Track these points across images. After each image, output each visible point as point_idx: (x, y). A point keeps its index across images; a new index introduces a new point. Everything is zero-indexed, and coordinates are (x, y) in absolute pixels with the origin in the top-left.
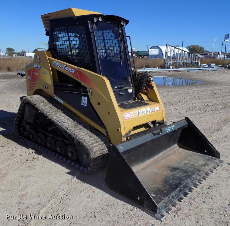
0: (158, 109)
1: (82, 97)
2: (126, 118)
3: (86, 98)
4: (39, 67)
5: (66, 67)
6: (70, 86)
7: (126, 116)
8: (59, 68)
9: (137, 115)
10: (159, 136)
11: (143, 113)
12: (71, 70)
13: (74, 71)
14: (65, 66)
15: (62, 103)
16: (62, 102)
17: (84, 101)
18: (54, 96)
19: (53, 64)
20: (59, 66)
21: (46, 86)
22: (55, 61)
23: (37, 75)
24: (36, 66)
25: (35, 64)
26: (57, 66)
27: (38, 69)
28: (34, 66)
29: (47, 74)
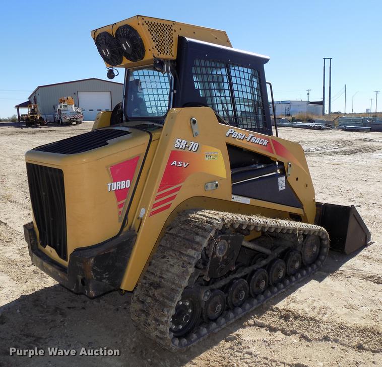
3: (284, 178)
4: (194, 145)
5: (252, 137)
6: (262, 168)
8: (240, 141)
12: (262, 141)
13: (265, 143)
14: (251, 135)
15: (249, 203)
16: (247, 201)
17: (282, 183)
18: (233, 196)
19: (228, 134)
20: (240, 137)
21: (218, 184)
22: (232, 128)
23: (185, 166)
24: (182, 143)
25: (180, 141)
26: (236, 137)
27: (190, 150)
28: (176, 146)
29: (216, 158)
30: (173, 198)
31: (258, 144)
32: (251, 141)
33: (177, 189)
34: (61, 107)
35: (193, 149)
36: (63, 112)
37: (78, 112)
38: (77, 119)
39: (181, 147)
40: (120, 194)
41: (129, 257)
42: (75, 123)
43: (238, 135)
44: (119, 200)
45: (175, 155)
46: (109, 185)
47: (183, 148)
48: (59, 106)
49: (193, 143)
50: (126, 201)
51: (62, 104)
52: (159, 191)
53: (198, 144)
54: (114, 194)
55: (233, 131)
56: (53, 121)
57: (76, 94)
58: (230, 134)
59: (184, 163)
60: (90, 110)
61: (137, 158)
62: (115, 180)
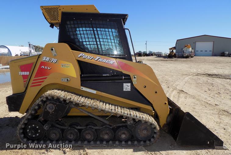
1: (124, 84)
3: (129, 84)
4: (54, 60)
5: (99, 58)
8: (89, 60)
12: (108, 61)
13: (111, 62)
15: (95, 93)
17: (127, 87)
18: (82, 87)
19: (79, 56)
20: (89, 58)
21: (69, 79)
22: (83, 53)
23: (48, 69)
24: (47, 59)
25: (46, 58)
26: (86, 58)
27: (52, 62)
28: (43, 59)
29: (69, 67)
30: (43, 82)
31: (105, 62)
32: (99, 60)
33: (45, 78)
34: (185, 49)
35: (54, 62)
36: (184, 52)
37: (192, 52)
38: (191, 55)
39: (46, 60)
40: (24, 77)
41: (23, 101)
42: (190, 57)
43: (87, 57)
44: (24, 79)
45: (43, 63)
46: (20, 72)
47: (48, 61)
48: (184, 49)
49: (53, 59)
50: (28, 80)
51: (186, 48)
52: (35, 78)
53: (56, 60)
54: (22, 76)
55: (84, 55)
56: (181, 56)
57: (195, 43)
58: (81, 56)
59: (48, 68)
60: (205, 51)
61: (32, 64)
62: (22, 71)
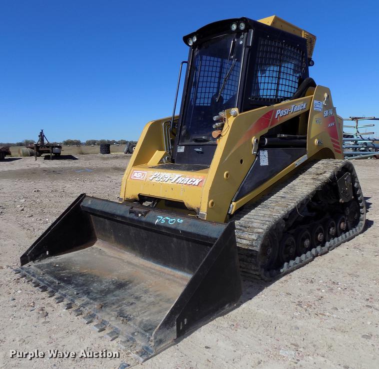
0: (197, 182)
2: (134, 177)
7: (136, 175)
9: (151, 179)
10: (136, 218)
11: (161, 180)
